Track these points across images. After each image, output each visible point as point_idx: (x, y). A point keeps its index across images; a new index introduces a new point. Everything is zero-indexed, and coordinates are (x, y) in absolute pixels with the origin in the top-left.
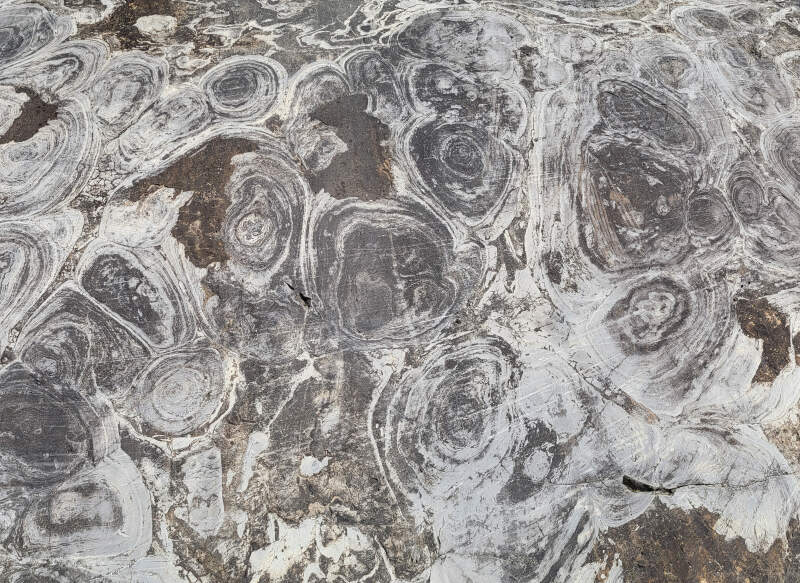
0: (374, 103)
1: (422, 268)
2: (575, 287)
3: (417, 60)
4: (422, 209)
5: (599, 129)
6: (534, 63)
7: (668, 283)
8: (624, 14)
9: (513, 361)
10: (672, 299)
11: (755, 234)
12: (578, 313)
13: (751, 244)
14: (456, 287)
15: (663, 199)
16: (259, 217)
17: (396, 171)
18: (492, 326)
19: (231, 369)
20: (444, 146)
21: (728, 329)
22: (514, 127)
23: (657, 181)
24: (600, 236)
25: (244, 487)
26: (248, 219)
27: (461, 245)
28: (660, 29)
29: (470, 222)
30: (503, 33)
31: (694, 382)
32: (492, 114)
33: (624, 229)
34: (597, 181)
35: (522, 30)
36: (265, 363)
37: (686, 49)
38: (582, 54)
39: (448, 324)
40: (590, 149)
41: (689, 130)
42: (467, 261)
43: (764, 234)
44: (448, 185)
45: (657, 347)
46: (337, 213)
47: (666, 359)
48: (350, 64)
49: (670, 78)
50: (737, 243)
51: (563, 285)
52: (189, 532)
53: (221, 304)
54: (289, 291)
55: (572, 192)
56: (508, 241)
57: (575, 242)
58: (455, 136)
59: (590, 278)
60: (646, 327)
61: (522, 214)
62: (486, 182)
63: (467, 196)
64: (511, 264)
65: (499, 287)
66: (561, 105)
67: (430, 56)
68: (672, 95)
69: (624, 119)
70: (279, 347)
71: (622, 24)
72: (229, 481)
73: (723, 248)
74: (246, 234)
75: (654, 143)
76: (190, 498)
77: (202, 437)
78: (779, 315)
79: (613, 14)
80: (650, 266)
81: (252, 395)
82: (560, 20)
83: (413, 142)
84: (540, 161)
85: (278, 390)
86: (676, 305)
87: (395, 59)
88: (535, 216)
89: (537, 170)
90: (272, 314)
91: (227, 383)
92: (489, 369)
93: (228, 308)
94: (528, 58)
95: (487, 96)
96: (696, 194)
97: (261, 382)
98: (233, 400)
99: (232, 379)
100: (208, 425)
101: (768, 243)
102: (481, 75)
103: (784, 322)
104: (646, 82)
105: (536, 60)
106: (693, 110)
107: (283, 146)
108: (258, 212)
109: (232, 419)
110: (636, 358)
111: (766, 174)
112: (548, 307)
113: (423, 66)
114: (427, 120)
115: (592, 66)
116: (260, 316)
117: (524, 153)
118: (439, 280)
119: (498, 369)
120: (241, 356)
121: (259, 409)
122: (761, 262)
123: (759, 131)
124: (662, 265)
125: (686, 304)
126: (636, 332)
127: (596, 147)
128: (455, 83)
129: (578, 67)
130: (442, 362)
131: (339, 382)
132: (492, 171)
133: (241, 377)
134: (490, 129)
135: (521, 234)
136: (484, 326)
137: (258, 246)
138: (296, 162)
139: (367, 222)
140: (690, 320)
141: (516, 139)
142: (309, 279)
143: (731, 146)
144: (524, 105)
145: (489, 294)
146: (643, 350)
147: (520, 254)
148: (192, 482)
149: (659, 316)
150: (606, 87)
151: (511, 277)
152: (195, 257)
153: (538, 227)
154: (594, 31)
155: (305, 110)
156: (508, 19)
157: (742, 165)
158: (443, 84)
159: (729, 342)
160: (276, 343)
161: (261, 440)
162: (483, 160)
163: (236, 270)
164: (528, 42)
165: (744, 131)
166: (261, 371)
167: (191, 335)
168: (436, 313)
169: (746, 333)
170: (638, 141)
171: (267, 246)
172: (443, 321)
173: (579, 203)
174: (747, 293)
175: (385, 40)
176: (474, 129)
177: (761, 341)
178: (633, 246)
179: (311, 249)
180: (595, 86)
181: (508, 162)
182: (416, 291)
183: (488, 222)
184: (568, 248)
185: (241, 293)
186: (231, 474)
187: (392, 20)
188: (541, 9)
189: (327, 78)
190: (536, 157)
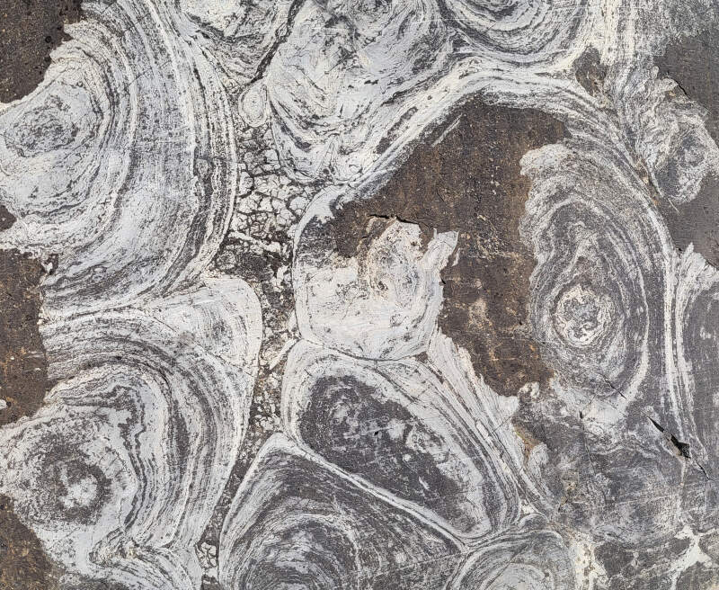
19: (583, 559)
36: (631, 546)
53: (553, 459)
54: (656, 433)
70: (649, 521)
90: (636, 472)
91: (580, 579)
93: (565, 465)
97: (629, 573)
99: (586, 572)
108: (586, 282)
116: (616, 475)
120: (596, 538)
133: (599, 570)
142: (683, 413)
152: (494, 376)
160: (643, 515)
166: (628, 558)
179: (682, 360)
185: (582, 437)
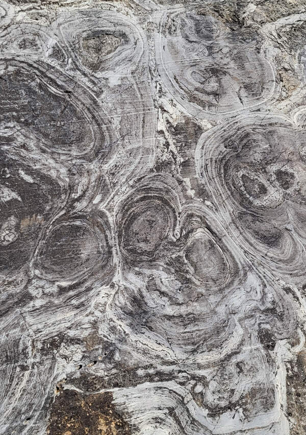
15: (12, 221)
23: (14, 195)
49: (92, 58)
111: (191, 193)
123: (199, 130)
143: (147, 151)
165: (177, 131)
170: (9, 140)
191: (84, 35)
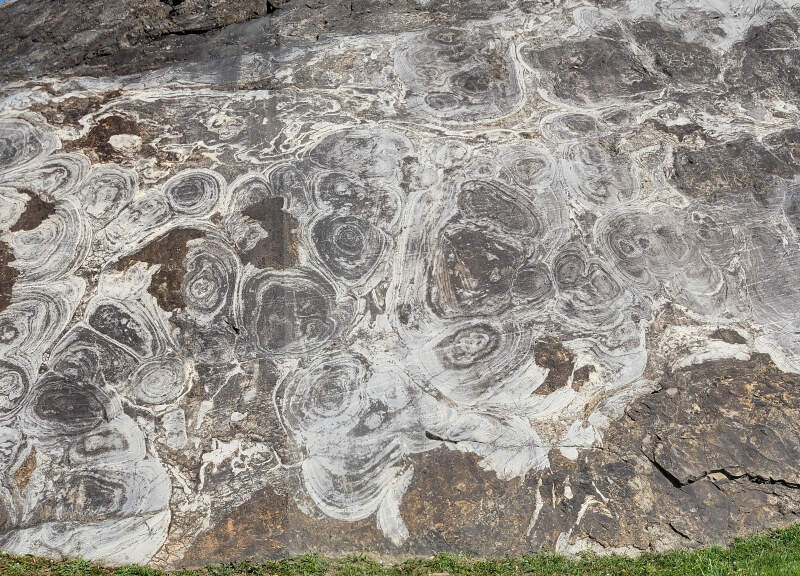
0: (289, 203)
1: (314, 312)
2: (417, 327)
3: (323, 171)
4: (317, 275)
5: (455, 219)
6: (412, 170)
7: (487, 328)
8: (498, 124)
9: (367, 368)
10: (487, 338)
11: (567, 297)
12: (416, 343)
13: (561, 305)
14: (336, 323)
15: (497, 270)
16: (206, 281)
17: (301, 250)
18: (356, 348)
19: (189, 369)
20: (337, 232)
21: (525, 360)
22: (390, 219)
23: (495, 257)
24: (442, 295)
25: (198, 427)
26: (198, 282)
27: (341, 297)
28: (527, 136)
29: (349, 283)
30: (392, 147)
31: (489, 389)
32: (374, 210)
33: (461, 290)
34: (447, 257)
35: (408, 144)
36: (210, 366)
37: (545, 151)
38: (453, 161)
39: (328, 346)
40: (446, 234)
41: (531, 219)
42: (345, 308)
43: (576, 297)
44: (336, 259)
45: (468, 366)
46: (259, 278)
47: (473, 374)
48: (273, 175)
49: (525, 177)
50: (550, 303)
51: (409, 325)
52: (167, 448)
53: (182, 333)
54: (226, 325)
55: (426, 264)
56: (374, 295)
57: (423, 298)
58: (345, 226)
59: (430, 321)
60: (464, 354)
61: (387, 278)
62: (363, 257)
63: (349, 267)
64: (374, 311)
65: (365, 325)
66: (429, 202)
67: (333, 167)
68: (523, 190)
69: (477, 211)
70: (219, 357)
71: (494, 133)
72: (190, 424)
73: (537, 307)
74: (197, 291)
75: (499, 230)
76: (167, 433)
77: (173, 405)
78: (568, 355)
79: (488, 125)
80: (476, 316)
81: (202, 383)
82: (441, 133)
83: (315, 230)
84: (405, 243)
85: (218, 380)
86: (490, 342)
87: (306, 170)
88: (395, 280)
89: (402, 249)
90: (215, 338)
91: (187, 376)
92: (351, 372)
93: (187, 335)
94: (409, 166)
95: (372, 196)
96: (525, 267)
97: (208, 375)
98: (191, 385)
99: (190, 374)
100: (176, 398)
101: (577, 304)
102: (370, 180)
103: (571, 358)
104: (502, 181)
105: (414, 168)
106: (538, 202)
107: (223, 234)
108: (205, 278)
109: (191, 395)
110: (452, 371)
111: (592, 252)
112: (396, 338)
113: (326, 175)
114: (326, 214)
115: (460, 171)
116: (207, 339)
117: (394, 237)
118: (324, 319)
119: (357, 372)
120: (196, 362)
121: (207, 389)
122: (566, 318)
123: (595, 217)
124: (485, 316)
125: (497, 342)
126: (455, 356)
127: (450, 232)
128: (350, 187)
129: (448, 171)
130: (321, 366)
131: (255, 375)
132: (368, 249)
133: (195, 373)
134: (371, 220)
135: (384, 292)
136: (351, 348)
137: (206, 298)
138: (232, 244)
139: (278, 283)
140: (496, 353)
141: (390, 227)
142: (238, 318)
143: (565, 231)
144: (399, 202)
145: (357, 328)
146: (458, 367)
147: (382, 304)
148: (168, 426)
149: (474, 347)
150: (467, 187)
151: (374, 319)
152: (165, 305)
153: (396, 288)
154: (469, 142)
155: (239, 209)
156: (398, 135)
157: (571, 245)
158: (341, 188)
159: (522, 368)
160: (217, 354)
161: (208, 405)
162: (363, 243)
163: (191, 313)
164: (411, 153)
165: (581, 218)
166: (208, 370)
167: (163, 350)
168: (320, 339)
169: (537, 363)
170: (486, 228)
171: (212, 299)
172: (325, 344)
173: (430, 273)
174: (547, 338)
175: (300, 156)
176: (360, 220)
177: (548, 370)
178: (466, 302)
179: (240, 300)
180: (459, 186)
181: (381, 244)
182: (308, 326)
183: (362, 284)
184: (416, 301)
185: (195, 326)
186: (190, 421)
187: (307, 139)
188: (427, 125)
189: (255, 185)
190: (403, 240)
191: (518, 162)
